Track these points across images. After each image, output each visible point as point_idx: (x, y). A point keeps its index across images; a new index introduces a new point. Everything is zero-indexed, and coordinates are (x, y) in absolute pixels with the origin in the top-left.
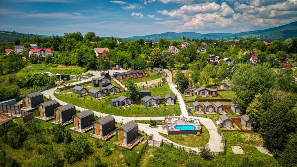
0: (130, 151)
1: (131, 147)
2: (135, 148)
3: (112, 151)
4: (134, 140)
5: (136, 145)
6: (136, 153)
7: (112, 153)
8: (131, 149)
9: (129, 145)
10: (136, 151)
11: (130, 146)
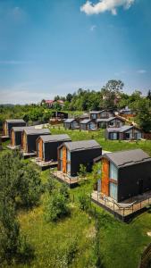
0: (123, 224)
1: (127, 213)
2: (141, 217)
3: (73, 209)
4: (140, 196)
5: (144, 210)
6: (143, 234)
7: (70, 217)
8: (128, 219)
9: (123, 205)
10: (143, 226)
11: (126, 209)
